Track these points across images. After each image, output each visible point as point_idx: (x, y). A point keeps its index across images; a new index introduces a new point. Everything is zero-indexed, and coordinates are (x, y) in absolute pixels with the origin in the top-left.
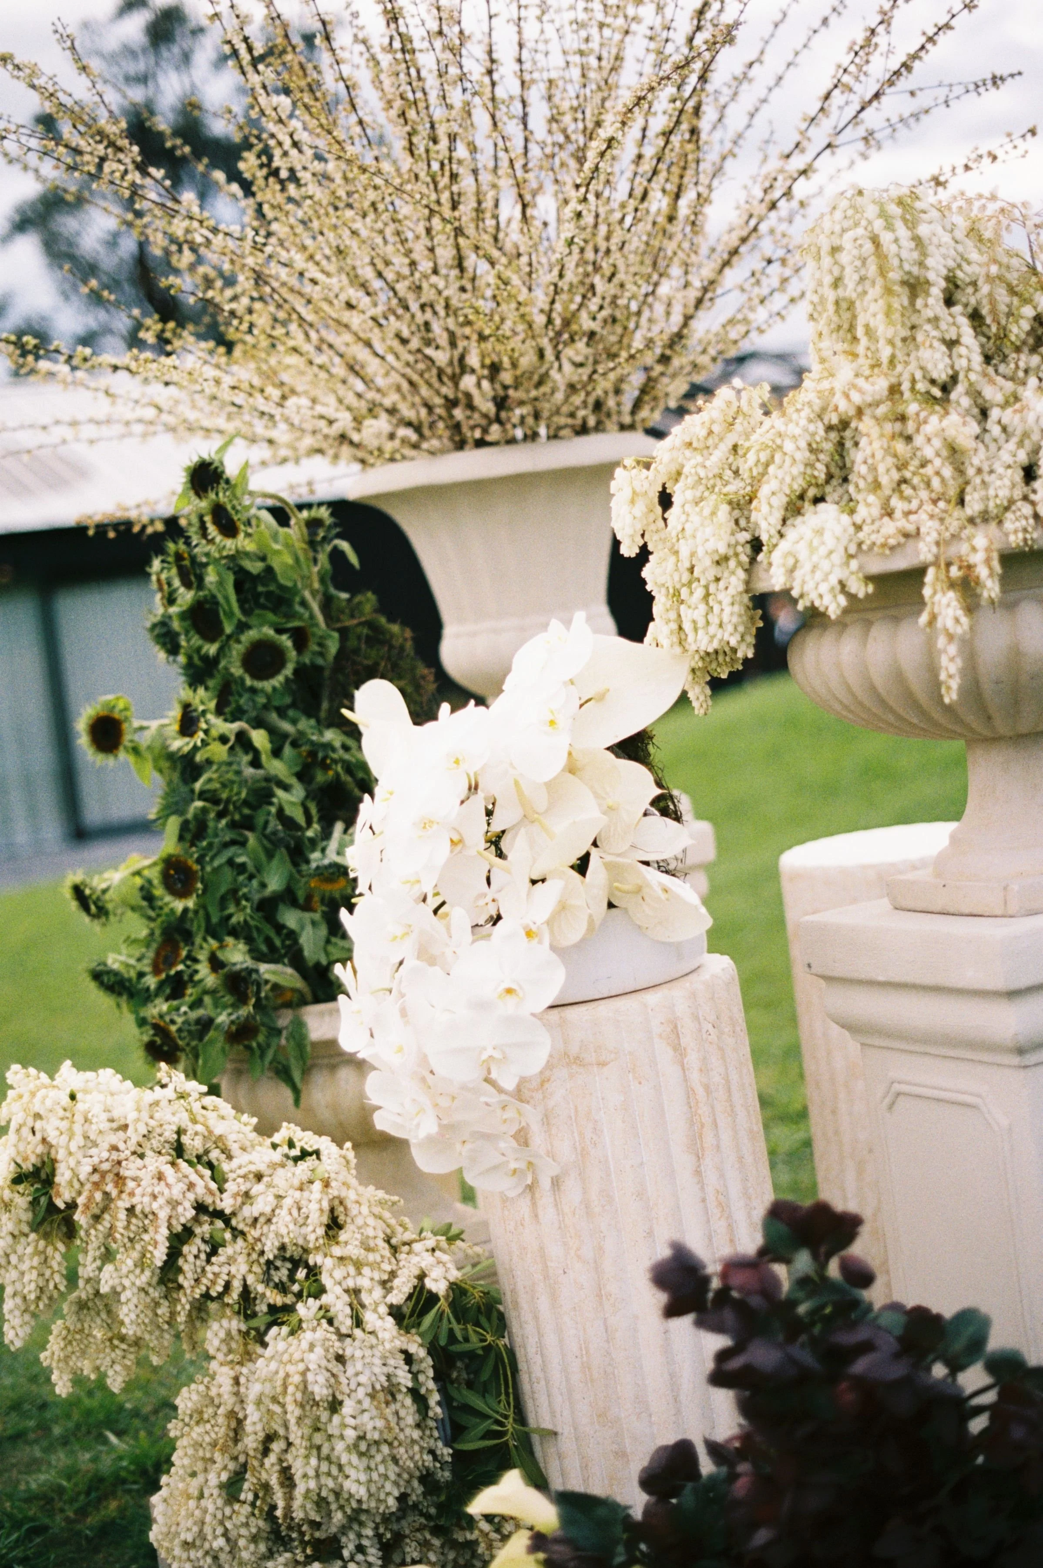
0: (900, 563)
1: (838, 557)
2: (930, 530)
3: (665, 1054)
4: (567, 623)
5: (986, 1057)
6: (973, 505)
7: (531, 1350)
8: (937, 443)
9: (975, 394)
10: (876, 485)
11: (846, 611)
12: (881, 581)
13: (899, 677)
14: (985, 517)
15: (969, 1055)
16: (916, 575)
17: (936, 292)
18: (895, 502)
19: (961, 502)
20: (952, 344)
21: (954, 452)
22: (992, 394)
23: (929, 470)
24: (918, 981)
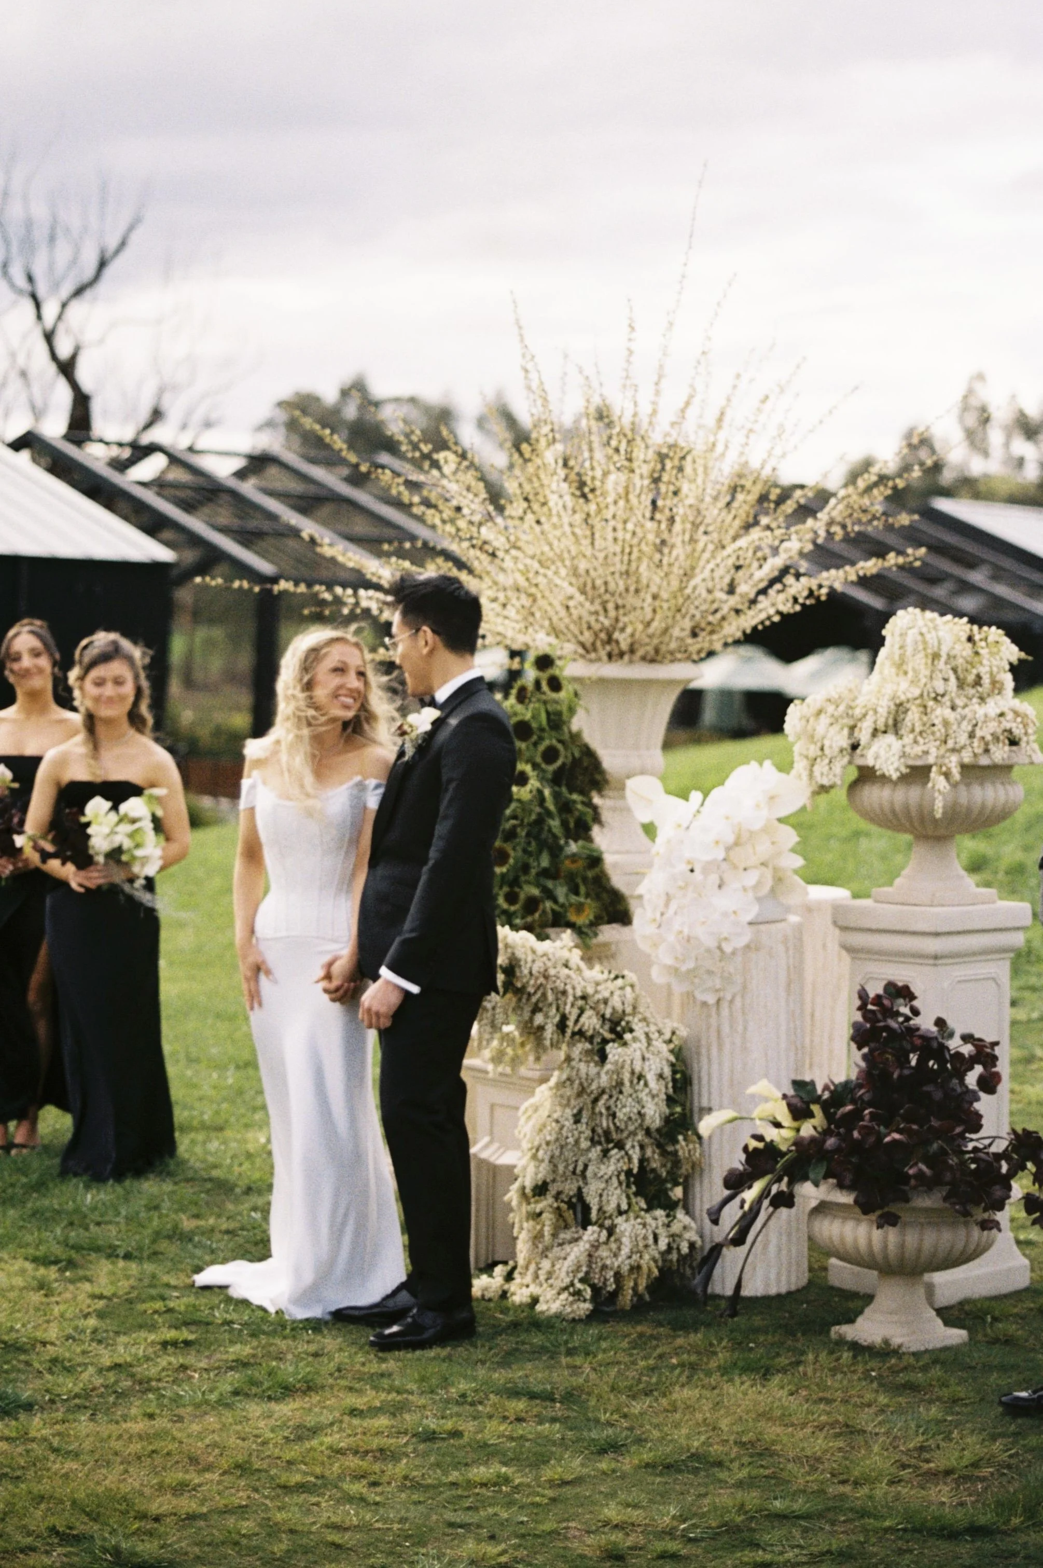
0: (919, 763)
1: (897, 757)
2: (933, 751)
3: (781, 948)
4: (761, 764)
5: (918, 961)
6: (950, 744)
7: (704, 1075)
8: (940, 719)
9: (952, 701)
10: (913, 731)
11: (899, 778)
12: (913, 768)
13: (881, 805)
14: (953, 750)
15: (912, 960)
16: (928, 768)
17: (943, 659)
18: (919, 738)
19: (945, 742)
20: (946, 680)
21: (946, 723)
22: (959, 702)
23: (935, 729)
24: (894, 928)
